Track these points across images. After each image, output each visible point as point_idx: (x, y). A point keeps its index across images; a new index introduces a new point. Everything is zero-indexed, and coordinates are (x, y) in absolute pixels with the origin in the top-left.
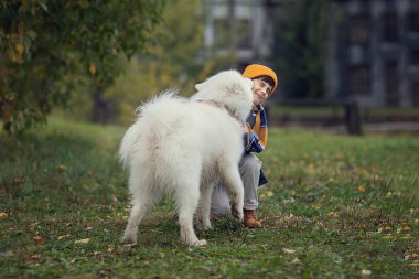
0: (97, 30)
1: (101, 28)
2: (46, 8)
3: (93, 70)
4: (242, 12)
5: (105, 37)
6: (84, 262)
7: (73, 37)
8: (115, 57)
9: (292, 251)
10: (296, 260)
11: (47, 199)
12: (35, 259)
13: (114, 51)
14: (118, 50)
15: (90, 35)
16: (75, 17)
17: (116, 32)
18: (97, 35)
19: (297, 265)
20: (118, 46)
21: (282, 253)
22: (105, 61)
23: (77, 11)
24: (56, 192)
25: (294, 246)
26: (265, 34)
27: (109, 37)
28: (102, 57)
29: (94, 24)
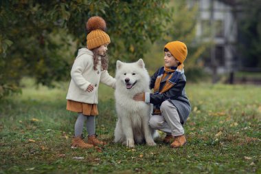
0: (134, 25)
1: (137, 24)
2: (104, 12)
3: (132, 49)
4: (218, 16)
5: (139, 30)
6: (126, 163)
7: (120, 29)
8: (145, 41)
9: (250, 158)
10: (252, 163)
11: (103, 126)
12: (96, 161)
13: (144, 38)
14: (146, 37)
15: (130, 29)
16: (121, 18)
17: (146, 27)
18: (134, 28)
19: (253, 166)
20: (147, 35)
21: (244, 159)
22: (138, 44)
23: (123, 15)
24: (108, 121)
25: (252, 155)
26: (231, 28)
27: (142, 30)
28: (137, 42)
29: (132, 23)
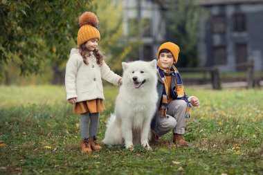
0: (57, 25)
1: (59, 24)
2: (25, 13)
3: (55, 50)
4: (146, 14)
5: (62, 30)
6: (48, 171)
7: (41, 30)
8: (68, 41)
9: (178, 163)
10: (181, 168)
11: (24, 133)
12: (17, 171)
13: (68, 38)
14: (70, 37)
15: (52, 29)
16: (42, 17)
17: (68, 26)
18: (57, 28)
19: (181, 171)
20: (70, 34)
21: (172, 164)
22: (62, 44)
23: (44, 14)
24: (29, 128)
25: (180, 159)
26: (160, 27)
27: (64, 30)
28: (60, 43)
29: (54, 22)
